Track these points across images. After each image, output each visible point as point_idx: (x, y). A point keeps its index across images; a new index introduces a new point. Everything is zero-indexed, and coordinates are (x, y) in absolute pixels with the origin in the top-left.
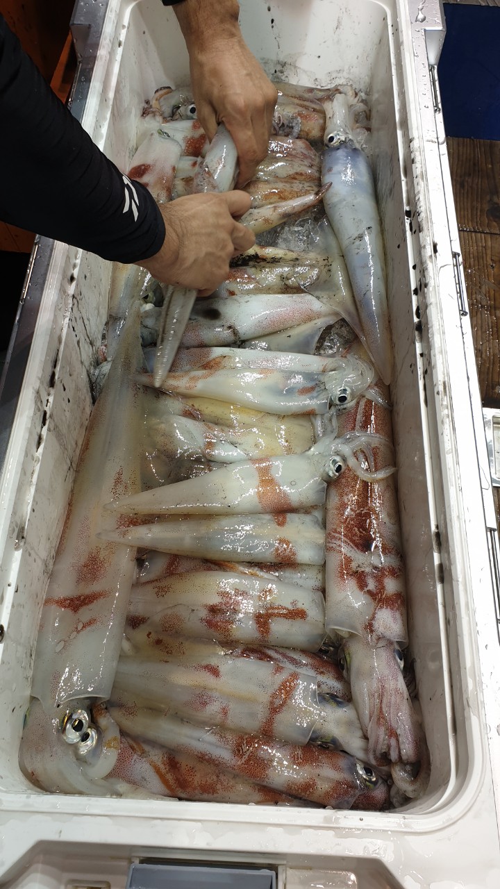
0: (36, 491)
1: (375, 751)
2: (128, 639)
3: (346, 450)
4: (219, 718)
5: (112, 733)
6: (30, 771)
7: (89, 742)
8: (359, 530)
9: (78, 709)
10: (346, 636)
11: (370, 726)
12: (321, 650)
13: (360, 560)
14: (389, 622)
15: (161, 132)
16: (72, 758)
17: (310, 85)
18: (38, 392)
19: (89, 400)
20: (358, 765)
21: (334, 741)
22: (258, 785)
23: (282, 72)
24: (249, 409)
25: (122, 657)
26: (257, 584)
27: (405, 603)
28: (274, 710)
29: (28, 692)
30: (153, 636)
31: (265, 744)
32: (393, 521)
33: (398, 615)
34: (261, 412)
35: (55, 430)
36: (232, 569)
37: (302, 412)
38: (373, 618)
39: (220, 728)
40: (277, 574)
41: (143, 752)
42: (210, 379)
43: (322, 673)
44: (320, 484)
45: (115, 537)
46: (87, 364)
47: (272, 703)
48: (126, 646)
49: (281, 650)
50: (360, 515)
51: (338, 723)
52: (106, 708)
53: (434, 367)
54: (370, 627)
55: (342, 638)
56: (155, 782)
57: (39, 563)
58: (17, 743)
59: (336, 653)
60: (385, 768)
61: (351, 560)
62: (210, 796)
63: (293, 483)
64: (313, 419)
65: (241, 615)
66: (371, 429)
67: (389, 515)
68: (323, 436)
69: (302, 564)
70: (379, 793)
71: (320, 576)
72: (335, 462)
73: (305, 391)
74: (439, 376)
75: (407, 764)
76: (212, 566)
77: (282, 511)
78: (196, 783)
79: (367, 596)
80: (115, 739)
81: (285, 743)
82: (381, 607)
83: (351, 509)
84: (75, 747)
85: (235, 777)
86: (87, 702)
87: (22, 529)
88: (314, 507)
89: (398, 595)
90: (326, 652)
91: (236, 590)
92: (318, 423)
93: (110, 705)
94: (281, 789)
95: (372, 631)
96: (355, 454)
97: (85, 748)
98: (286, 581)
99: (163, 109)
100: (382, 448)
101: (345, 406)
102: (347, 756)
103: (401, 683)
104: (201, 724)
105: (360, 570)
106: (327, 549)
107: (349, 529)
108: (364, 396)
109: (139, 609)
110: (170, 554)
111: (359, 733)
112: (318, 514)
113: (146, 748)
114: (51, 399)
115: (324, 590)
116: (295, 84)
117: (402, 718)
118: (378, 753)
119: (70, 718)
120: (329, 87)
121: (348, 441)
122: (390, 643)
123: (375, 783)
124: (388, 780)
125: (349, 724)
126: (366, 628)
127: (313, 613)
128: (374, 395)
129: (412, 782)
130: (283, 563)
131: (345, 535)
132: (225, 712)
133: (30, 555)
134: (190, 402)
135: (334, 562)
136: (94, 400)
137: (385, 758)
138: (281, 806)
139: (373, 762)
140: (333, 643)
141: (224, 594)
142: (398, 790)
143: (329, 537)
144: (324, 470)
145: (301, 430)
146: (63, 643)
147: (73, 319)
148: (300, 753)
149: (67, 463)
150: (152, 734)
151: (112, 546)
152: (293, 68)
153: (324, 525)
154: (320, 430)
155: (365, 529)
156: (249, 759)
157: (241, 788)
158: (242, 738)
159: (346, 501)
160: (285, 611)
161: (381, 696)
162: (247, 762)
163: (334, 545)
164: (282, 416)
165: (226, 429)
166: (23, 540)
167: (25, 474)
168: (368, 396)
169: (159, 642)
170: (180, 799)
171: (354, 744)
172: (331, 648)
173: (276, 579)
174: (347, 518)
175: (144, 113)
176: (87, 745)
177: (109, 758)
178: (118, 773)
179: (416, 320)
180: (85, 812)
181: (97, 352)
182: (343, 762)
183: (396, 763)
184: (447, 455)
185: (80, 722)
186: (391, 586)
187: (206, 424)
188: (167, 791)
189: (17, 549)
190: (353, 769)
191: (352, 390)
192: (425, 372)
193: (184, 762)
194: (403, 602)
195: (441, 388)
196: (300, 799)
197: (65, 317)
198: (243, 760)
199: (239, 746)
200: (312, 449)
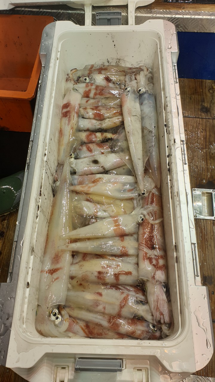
0: (37, 234)
1: (156, 320)
2: (70, 284)
3: (145, 212)
4: (103, 310)
5: (67, 316)
6: (39, 330)
7: (58, 320)
8: (150, 242)
9: (54, 308)
10: (146, 280)
11: (154, 311)
12: (137, 285)
13: (151, 253)
14: (160, 275)
15: (74, 89)
16: (53, 325)
17: (130, 66)
18: (36, 199)
19: (52, 196)
20: (150, 325)
21: (142, 317)
22: (116, 332)
23: (119, 62)
24: (110, 198)
25: (69, 290)
26: (114, 263)
27: (166, 268)
28: (121, 307)
29: (37, 304)
30: (79, 282)
31: (118, 319)
32: (162, 238)
33: (163, 272)
34: (114, 198)
35: (42, 211)
36: (106, 258)
37: (129, 198)
38: (155, 274)
39: (103, 314)
40: (121, 259)
41: (77, 322)
42: (95, 187)
43: (138, 293)
44: (136, 225)
45: (64, 247)
46: (51, 183)
47: (121, 305)
48: (70, 286)
49: (123, 286)
50: (150, 236)
51: (143, 311)
52: (64, 308)
53: (174, 186)
54: (153, 277)
55: (144, 281)
56: (82, 333)
57: (39, 258)
58: (34, 321)
59: (142, 286)
60: (160, 325)
61: (147, 254)
62: (101, 337)
63: (126, 225)
64: (133, 201)
65: (109, 274)
66: (154, 204)
67: (160, 236)
68: (137, 207)
69: (130, 255)
70: (158, 334)
71: (137, 259)
72: (141, 217)
73: (130, 191)
74: (176, 190)
75: (167, 324)
76: (99, 257)
77: (122, 236)
78: (95, 332)
79: (153, 266)
80: (67, 318)
81: (125, 318)
82: (158, 270)
83: (147, 235)
84: (54, 322)
85: (109, 330)
86: (57, 306)
87: (33, 248)
88: (134, 233)
89: (164, 265)
90: (139, 286)
91: (107, 265)
92: (135, 202)
93: (64, 307)
94: (124, 333)
95: (154, 279)
96: (148, 214)
97: (57, 322)
98: (125, 261)
99: (74, 78)
100: (158, 211)
101: (144, 196)
102: (146, 322)
103: (164, 297)
104: (97, 312)
105: (150, 257)
106: (138, 249)
107: (146, 242)
108: (151, 192)
109: (74, 273)
110: (84, 253)
111: (151, 314)
112: (135, 236)
113: (78, 321)
114: (40, 200)
115: (138, 264)
116: (124, 66)
117: (165, 309)
118: (157, 320)
119: (52, 312)
120: (137, 67)
121: (146, 209)
122: (161, 283)
123: (156, 331)
124: (160, 329)
125: (147, 311)
126: (152, 277)
127: (134, 273)
128: (155, 191)
129: (168, 330)
130: (124, 255)
131: (145, 245)
132: (104, 308)
133: (36, 256)
134: (89, 196)
135: (141, 254)
136: (54, 196)
137: (159, 322)
138: (124, 339)
139: (156, 324)
140: (141, 283)
141: (103, 267)
142: (164, 333)
143: (139, 245)
144: (137, 220)
145: (129, 204)
146: (48, 286)
147: (46, 169)
148: (130, 321)
149: (46, 221)
150: (80, 316)
151: (63, 251)
152: (123, 61)
153: (137, 240)
154: (136, 205)
155: (152, 242)
156: (113, 324)
157: (111, 334)
158: (110, 317)
159: (145, 232)
160: (124, 272)
161: (157, 302)
162: (112, 325)
163: (141, 248)
164: (122, 200)
165: (102, 205)
166: (34, 252)
167: (33, 229)
168: (153, 192)
169: (81, 284)
170: (90, 338)
171: (149, 318)
172: (141, 285)
173: (121, 261)
174: (146, 238)
175: (67, 80)
176: (58, 321)
177: (66, 325)
178: (69, 330)
179: (168, 167)
180: (60, 343)
181: (54, 178)
182: (145, 324)
183: (163, 324)
184: (178, 219)
185: (55, 313)
186: (161, 262)
187: (94, 204)
188: (85, 335)
189: (32, 255)
190: (148, 326)
191: (147, 190)
192: (171, 187)
193: (91, 326)
194: (165, 268)
195: (176, 194)
196: (131, 337)
197: (43, 169)
198: (111, 325)
199: (110, 320)
200: (133, 212)
